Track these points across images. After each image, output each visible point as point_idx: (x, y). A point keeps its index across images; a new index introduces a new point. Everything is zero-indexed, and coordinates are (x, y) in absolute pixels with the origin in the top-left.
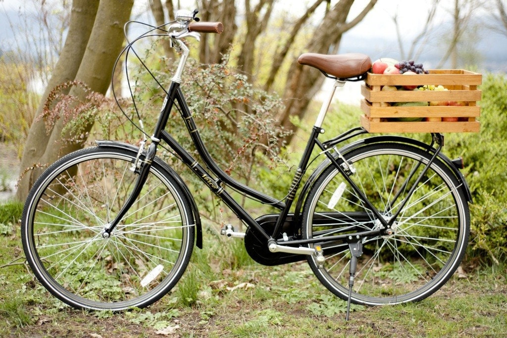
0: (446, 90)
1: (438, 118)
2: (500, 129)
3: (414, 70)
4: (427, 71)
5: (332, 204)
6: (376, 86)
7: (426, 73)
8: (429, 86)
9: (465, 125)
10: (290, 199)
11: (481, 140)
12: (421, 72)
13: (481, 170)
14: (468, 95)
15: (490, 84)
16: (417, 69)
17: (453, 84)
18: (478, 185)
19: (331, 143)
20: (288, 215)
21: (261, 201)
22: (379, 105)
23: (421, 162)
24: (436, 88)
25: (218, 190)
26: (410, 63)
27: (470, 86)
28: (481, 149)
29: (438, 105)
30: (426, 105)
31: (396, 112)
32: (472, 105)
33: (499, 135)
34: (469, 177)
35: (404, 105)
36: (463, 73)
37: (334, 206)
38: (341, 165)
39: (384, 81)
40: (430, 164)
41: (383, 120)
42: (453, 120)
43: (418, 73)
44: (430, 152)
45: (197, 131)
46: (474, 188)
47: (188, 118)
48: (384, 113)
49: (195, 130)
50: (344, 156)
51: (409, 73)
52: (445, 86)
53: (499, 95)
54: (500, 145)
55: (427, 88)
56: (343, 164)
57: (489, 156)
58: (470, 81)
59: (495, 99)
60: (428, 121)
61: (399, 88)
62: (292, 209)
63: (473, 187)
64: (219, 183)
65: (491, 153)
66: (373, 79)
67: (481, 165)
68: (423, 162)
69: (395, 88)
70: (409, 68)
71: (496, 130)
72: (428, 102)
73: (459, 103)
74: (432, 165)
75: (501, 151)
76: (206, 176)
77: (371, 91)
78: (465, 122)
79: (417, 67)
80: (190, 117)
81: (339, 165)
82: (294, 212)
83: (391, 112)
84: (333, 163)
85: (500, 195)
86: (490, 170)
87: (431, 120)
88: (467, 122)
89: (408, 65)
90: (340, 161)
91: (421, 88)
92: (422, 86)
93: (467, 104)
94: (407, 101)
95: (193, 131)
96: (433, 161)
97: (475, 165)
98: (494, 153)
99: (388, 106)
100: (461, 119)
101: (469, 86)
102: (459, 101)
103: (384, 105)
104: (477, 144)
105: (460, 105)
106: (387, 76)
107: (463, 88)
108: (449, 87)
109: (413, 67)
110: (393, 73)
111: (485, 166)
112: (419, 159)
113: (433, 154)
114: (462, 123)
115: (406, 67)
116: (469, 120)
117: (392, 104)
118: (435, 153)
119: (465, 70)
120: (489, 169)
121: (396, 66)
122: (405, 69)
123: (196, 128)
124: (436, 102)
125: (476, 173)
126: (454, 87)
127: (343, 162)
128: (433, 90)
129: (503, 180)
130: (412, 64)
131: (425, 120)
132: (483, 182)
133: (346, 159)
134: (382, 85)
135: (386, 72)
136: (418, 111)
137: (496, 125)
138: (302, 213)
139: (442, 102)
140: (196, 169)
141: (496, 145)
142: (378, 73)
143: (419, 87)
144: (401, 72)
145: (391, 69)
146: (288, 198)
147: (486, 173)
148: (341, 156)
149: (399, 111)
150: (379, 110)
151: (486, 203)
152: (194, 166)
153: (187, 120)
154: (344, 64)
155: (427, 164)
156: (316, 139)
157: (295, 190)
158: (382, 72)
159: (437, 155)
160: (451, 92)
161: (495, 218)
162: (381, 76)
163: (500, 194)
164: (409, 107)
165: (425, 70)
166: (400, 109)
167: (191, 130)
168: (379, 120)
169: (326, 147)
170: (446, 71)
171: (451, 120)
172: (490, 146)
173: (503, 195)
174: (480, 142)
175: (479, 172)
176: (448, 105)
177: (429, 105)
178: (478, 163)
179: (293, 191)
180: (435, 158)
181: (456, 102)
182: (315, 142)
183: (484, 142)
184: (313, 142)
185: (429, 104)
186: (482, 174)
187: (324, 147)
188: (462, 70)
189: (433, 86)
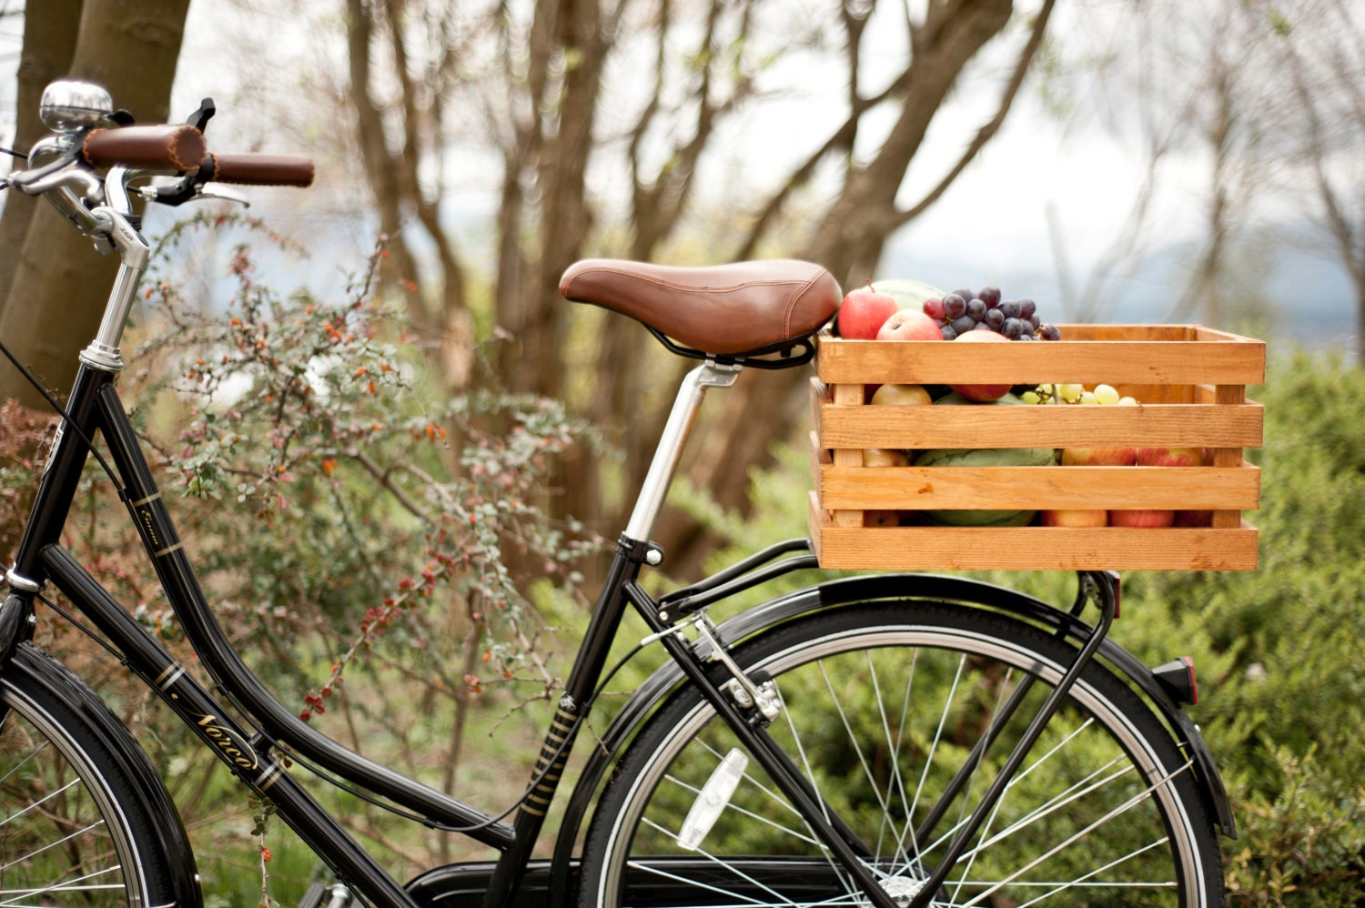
0: (1129, 402)
1: (1091, 512)
2: (1331, 523)
3: (998, 327)
4: (1054, 330)
5: (696, 833)
6: (846, 385)
7: (1048, 336)
8: (1058, 386)
9: (1200, 540)
10: (530, 810)
11: (1271, 562)
12: (1026, 332)
13: (1270, 662)
14: (1212, 423)
15: (1300, 380)
16: (1013, 322)
17: (1151, 378)
18: (1260, 717)
19: (684, 602)
20: (530, 865)
21: (424, 817)
22: (858, 460)
23: (1033, 677)
24: (1087, 395)
25: (260, 771)
26: (982, 297)
27: (1220, 387)
28: (1269, 594)
29: (1093, 461)
30: (1045, 463)
31: (926, 490)
32: (1225, 464)
33: (1329, 542)
34: (1231, 685)
35: (958, 461)
36: (1195, 335)
37: (699, 839)
38: (721, 688)
39: (876, 366)
40: (1069, 686)
41: (875, 518)
42: (1150, 519)
43: (1014, 335)
44: (1068, 639)
45: (180, 552)
46: (1248, 728)
47: (143, 502)
48: (880, 491)
49: (172, 549)
50: (731, 653)
51: (981, 335)
52: (1122, 389)
53: (1329, 413)
54: (1333, 578)
55: (1053, 394)
56: (732, 682)
57: (1297, 615)
58: (1219, 368)
59: (1314, 426)
60: (1055, 524)
61: (938, 393)
62: (544, 847)
63: (1243, 726)
64: (263, 748)
65: (1304, 605)
66: (833, 359)
67: (1272, 643)
68: (1042, 674)
69: (921, 396)
70: (979, 319)
71: (1318, 528)
72: (1056, 450)
73: (1174, 456)
74: (1075, 686)
75: (1337, 598)
76: (213, 723)
77: (829, 406)
78: (1198, 531)
79: (1013, 312)
80: (149, 499)
81: (716, 688)
82: (550, 856)
83: (905, 488)
84: (692, 680)
85: (1336, 752)
86: (1301, 665)
87: (1065, 519)
88: (1207, 530)
89: (976, 303)
90: (716, 671)
91: (1028, 395)
92: (1032, 388)
93: (1207, 458)
94: (967, 446)
95: (165, 552)
96: (1079, 673)
97: (1251, 645)
98: (1313, 604)
99: (896, 464)
100: (1181, 519)
101: (1213, 388)
102: (1175, 446)
103: (878, 462)
104: (1257, 573)
105: (1179, 463)
106: (888, 346)
107: (1194, 394)
108: (1144, 393)
109: (994, 313)
110: (913, 336)
111: (1282, 648)
112: (1026, 663)
113: (1079, 645)
114: (1188, 533)
115: (969, 312)
116: (1216, 520)
117: (915, 458)
118: (1086, 643)
119: (1201, 328)
120: (1296, 658)
121: (928, 310)
122: (966, 321)
123: (175, 540)
124: (1086, 452)
125: (1255, 671)
126: (1162, 393)
127: (731, 675)
128: (1078, 402)
129: (1346, 698)
130: (992, 299)
131: (1040, 518)
132: (1279, 704)
133: (742, 667)
134: (869, 379)
135: (886, 330)
136: (1010, 485)
137: (1321, 511)
138: (582, 860)
139: (1109, 449)
140: (174, 696)
141: (1318, 578)
142: (859, 335)
143: (1018, 390)
144: (948, 331)
145: (909, 320)
146: (523, 806)
147: (1288, 673)
148: (719, 654)
149: (936, 484)
150: (858, 480)
151: (1288, 794)
152: (170, 682)
153: (139, 509)
154: (727, 301)
155: (1057, 683)
156: (629, 587)
157: (550, 777)
158: (873, 333)
159: (1094, 649)
160: (1142, 410)
161: (1321, 840)
162: (864, 349)
163: (1334, 746)
164: (977, 471)
165: (1045, 325)
166: (939, 478)
167: (158, 548)
168: (860, 518)
169: (664, 616)
170: (1130, 330)
171: (1142, 520)
172: (1301, 579)
173: (1346, 751)
174: (1268, 571)
175: (1265, 666)
176: (1132, 460)
177: (1059, 462)
178: (1260, 638)
179: (543, 781)
180: (1089, 660)
181: (1163, 452)
182: (626, 598)
183: (1277, 567)
184: (617, 596)
185: (1060, 458)
186: (1275, 679)
187: (658, 620)
188: (1189, 326)
189: (1076, 389)
